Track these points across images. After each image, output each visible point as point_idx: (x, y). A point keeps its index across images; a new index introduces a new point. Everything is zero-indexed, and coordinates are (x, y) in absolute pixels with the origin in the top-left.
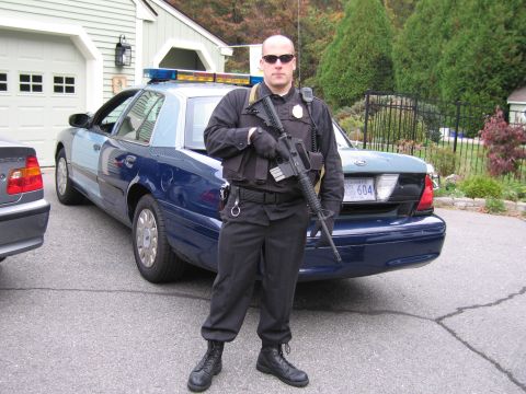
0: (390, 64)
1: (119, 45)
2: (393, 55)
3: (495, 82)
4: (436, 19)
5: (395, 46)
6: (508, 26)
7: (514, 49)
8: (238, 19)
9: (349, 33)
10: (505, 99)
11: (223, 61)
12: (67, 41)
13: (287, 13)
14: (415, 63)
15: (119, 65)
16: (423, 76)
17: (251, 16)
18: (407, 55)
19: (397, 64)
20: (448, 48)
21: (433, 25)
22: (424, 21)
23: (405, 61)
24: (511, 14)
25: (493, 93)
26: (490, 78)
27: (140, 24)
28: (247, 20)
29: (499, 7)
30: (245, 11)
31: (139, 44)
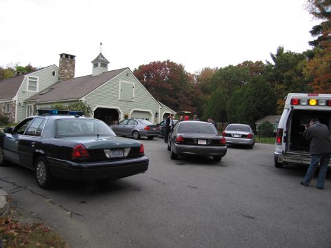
0: (225, 112)
2: (226, 110)
3: (251, 118)
4: (238, 99)
5: (227, 107)
6: (254, 102)
7: (256, 109)
8: (177, 98)
9: (212, 103)
10: (254, 123)
13: (193, 95)
14: (233, 112)
15: (156, 117)
17: (181, 97)
18: (231, 110)
19: (228, 113)
22: (235, 99)
23: (230, 112)
24: (254, 99)
26: (250, 116)
27: (160, 109)
29: (252, 97)
30: (179, 95)
31: (159, 113)
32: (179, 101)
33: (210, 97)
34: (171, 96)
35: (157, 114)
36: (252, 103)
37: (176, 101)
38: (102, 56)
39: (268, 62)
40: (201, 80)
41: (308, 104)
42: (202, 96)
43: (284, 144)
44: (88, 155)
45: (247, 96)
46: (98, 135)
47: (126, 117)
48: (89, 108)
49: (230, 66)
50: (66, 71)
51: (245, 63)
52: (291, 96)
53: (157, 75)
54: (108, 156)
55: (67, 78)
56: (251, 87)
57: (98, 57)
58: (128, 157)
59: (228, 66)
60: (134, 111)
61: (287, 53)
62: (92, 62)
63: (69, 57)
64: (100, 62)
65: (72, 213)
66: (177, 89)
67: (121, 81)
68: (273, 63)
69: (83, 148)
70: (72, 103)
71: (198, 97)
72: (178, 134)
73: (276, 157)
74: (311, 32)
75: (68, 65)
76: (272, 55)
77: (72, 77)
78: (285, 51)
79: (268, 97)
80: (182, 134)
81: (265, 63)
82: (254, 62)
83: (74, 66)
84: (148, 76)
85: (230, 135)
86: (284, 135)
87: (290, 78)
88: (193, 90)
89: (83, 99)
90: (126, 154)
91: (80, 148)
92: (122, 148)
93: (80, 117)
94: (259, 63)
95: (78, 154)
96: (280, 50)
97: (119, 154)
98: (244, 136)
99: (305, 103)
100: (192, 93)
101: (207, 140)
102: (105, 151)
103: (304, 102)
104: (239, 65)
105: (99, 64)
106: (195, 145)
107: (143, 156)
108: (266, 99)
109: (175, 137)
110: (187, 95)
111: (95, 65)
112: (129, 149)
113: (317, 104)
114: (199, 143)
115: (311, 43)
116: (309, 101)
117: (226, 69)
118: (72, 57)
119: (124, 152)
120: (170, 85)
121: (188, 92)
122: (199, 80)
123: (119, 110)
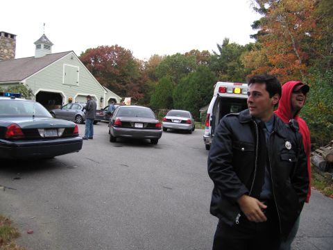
2: (173, 97)
5: (173, 94)
6: (199, 90)
7: (200, 96)
8: (124, 84)
9: (159, 90)
10: (199, 110)
11: (120, 100)
13: (141, 81)
14: (179, 99)
15: (101, 102)
17: (129, 83)
18: (177, 97)
19: (174, 99)
20: (186, 95)
22: (181, 87)
23: (176, 99)
24: (199, 87)
25: (195, 108)
26: (194, 104)
27: (105, 94)
28: (128, 85)
29: (197, 85)
30: (127, 81)
31: (104, 98)
32: (127, 87)
33: (157, 83)
34: (118, 81)
35: (102, 99)
36: (197, 91)
37: (123, 86)
38: (45, 37)
39: (214, 53)
40: (149, 67)
41: (234, 92)
42: (150, 83)
43: (210, 127)
44: (22, 134)
45: (193, 84)
46: (34, 116)
47: (70, 101)
48: (30, 91)
49: (178, 54)
50: (6, 51)
51: (192, 52)
52: (219, 84)
53: (105, 60)
54: (42, 135)
55: (7, 59)
56: (197, 75)
57: (41, 38)
58: (62, 137)
59: (175, 54)
60: (79, 96)
61: (232, 44)
62: (35, 43)
63: (9, 37)
64: (43, 43)
65: (5, 187)
66: (125, 75)
67: (65, 64)
68: (219, 53)
69: (18, 127)
70: (12, 86)
72: (117, 118)
73: (205, 139)
74: (252, 26)
75: (8, 45)
76: (218, 46)
77: (12, 58)
78: (230, 43)
80: (120, 118)
81: (211, 53)
82: (201, 51)
83: (14, 46)
84: (96, 60)
85: (170, 121)
86: (211, 119)
88: (141, 76)
89: (24, 81)
90: (60, 134)
91: (14, 127)
92: (56, 129)
93: (16, 99)
94: (206, 53)
95: (12, 133)
96: (226, 42)
97: (53, 134)
98: (183, 122)
99: (231, 92)
100: (140, 79)
101: (143, 123)
102: (39, 130)
103: (230, 90)
104: (187, 54)
105: (42, 46)
106: (132, 128)
107: (77, 136)
109: (114, 121)
110: (135, 81)
111: (38, 47)
112: (63, 129)
113: (241, 93)
114: (136, 126)
115: (252, 36)
116: (234, 89)
117: (174, 56)
118: (13, 36)
119: (58, 132)
120: (118, 71)
121: (136, 78)
122: (147, 66)
123: (63, 94)
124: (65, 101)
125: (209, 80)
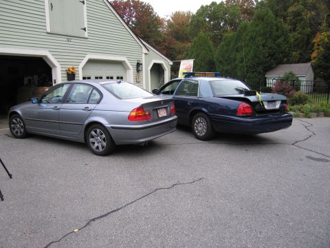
0: (213, 63)
1: (138, 63)
2: (215, 59)
3: (260, 69)
4: (232, 44)
5: (215, 56)
6: (264, 46)
7: (267, 55)
9: (196, 51)
10: (264, 75)
11: (170, 67)
12: (120, 63)
13: (166, 44)
14: (225, 62)
15: (138, 71)
16: (229, 67)
18: (221, 59)
21: (231, 47)
22: (227, 45)
23: (220, 62)
24: (264, 41)
25: (260, 73)
26: (258, 67)
27: (143, 55)
29: (259, 38)
31: (143, 63)
33: (190, 44)
35: (139, 65)
36: (261, 47)
47: (71, 76)
49: (214, 4)
60: (91, 61)
71: (173, 46)
79: (283, 38)
87: (297, 14)
108: (279, 40)
117: (209, 7)
121: (160, 39)
122: (170, 25)
123: (53, 59)
124: (58, 76)
125: (277, 30)
